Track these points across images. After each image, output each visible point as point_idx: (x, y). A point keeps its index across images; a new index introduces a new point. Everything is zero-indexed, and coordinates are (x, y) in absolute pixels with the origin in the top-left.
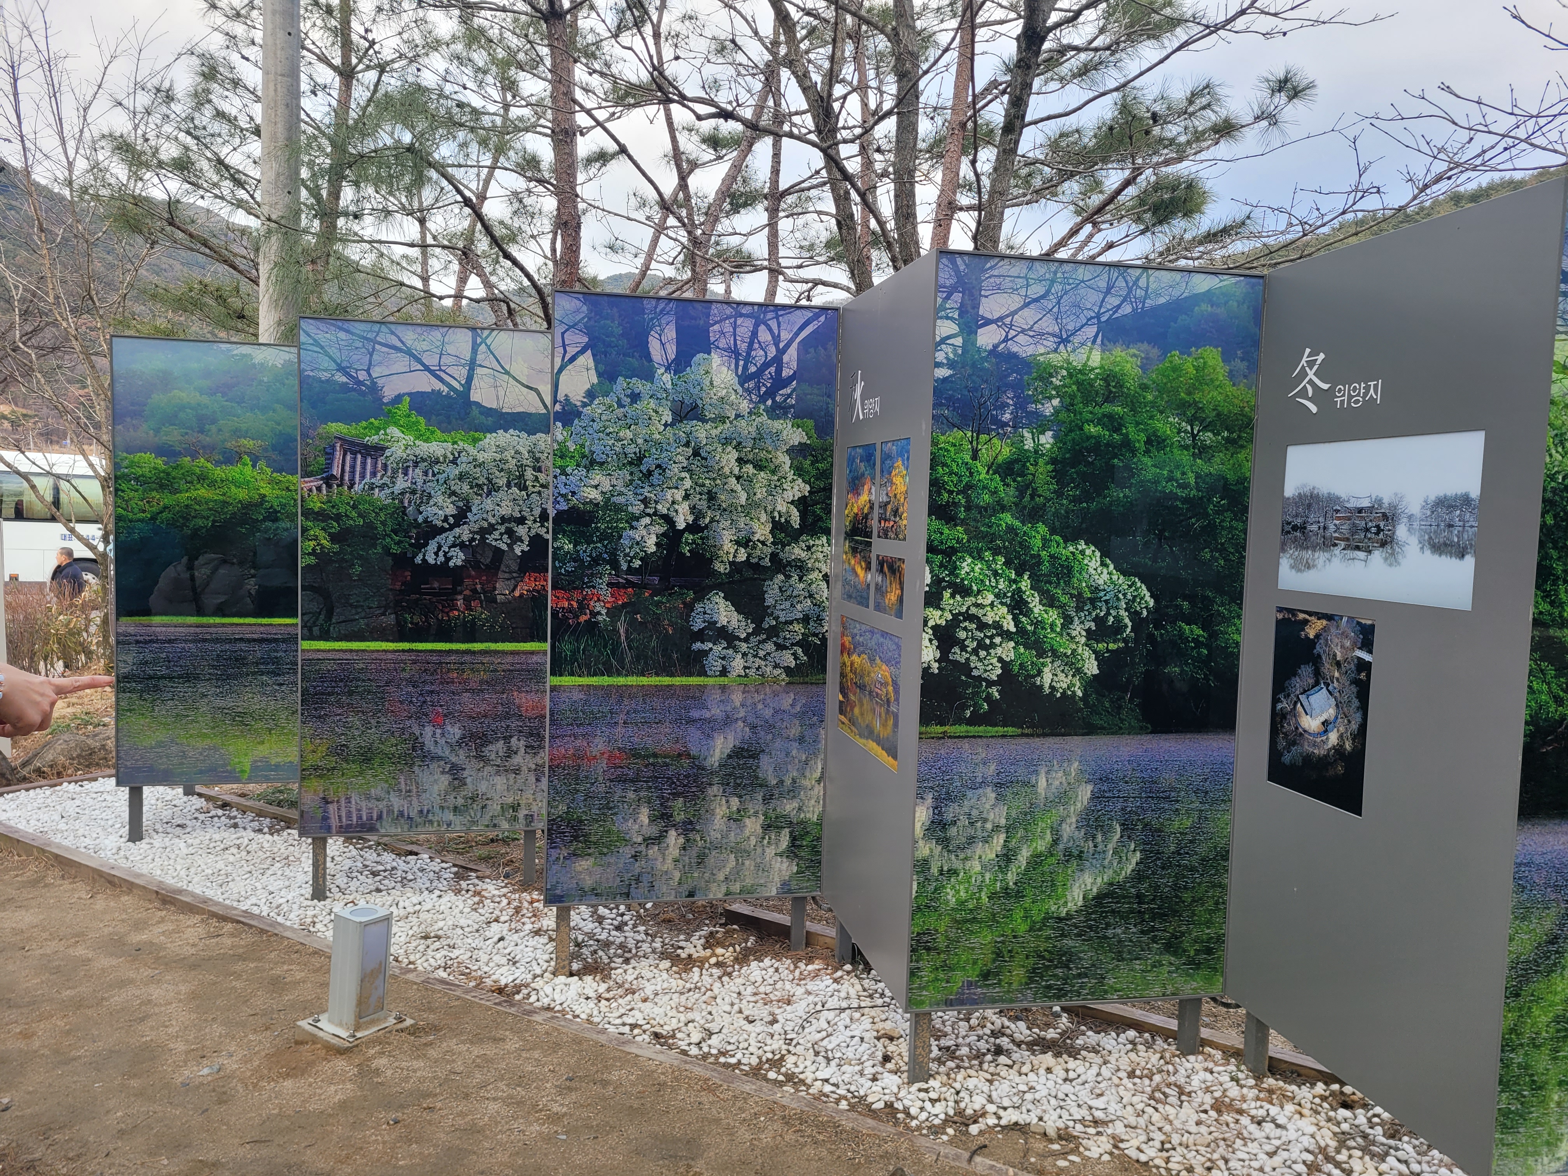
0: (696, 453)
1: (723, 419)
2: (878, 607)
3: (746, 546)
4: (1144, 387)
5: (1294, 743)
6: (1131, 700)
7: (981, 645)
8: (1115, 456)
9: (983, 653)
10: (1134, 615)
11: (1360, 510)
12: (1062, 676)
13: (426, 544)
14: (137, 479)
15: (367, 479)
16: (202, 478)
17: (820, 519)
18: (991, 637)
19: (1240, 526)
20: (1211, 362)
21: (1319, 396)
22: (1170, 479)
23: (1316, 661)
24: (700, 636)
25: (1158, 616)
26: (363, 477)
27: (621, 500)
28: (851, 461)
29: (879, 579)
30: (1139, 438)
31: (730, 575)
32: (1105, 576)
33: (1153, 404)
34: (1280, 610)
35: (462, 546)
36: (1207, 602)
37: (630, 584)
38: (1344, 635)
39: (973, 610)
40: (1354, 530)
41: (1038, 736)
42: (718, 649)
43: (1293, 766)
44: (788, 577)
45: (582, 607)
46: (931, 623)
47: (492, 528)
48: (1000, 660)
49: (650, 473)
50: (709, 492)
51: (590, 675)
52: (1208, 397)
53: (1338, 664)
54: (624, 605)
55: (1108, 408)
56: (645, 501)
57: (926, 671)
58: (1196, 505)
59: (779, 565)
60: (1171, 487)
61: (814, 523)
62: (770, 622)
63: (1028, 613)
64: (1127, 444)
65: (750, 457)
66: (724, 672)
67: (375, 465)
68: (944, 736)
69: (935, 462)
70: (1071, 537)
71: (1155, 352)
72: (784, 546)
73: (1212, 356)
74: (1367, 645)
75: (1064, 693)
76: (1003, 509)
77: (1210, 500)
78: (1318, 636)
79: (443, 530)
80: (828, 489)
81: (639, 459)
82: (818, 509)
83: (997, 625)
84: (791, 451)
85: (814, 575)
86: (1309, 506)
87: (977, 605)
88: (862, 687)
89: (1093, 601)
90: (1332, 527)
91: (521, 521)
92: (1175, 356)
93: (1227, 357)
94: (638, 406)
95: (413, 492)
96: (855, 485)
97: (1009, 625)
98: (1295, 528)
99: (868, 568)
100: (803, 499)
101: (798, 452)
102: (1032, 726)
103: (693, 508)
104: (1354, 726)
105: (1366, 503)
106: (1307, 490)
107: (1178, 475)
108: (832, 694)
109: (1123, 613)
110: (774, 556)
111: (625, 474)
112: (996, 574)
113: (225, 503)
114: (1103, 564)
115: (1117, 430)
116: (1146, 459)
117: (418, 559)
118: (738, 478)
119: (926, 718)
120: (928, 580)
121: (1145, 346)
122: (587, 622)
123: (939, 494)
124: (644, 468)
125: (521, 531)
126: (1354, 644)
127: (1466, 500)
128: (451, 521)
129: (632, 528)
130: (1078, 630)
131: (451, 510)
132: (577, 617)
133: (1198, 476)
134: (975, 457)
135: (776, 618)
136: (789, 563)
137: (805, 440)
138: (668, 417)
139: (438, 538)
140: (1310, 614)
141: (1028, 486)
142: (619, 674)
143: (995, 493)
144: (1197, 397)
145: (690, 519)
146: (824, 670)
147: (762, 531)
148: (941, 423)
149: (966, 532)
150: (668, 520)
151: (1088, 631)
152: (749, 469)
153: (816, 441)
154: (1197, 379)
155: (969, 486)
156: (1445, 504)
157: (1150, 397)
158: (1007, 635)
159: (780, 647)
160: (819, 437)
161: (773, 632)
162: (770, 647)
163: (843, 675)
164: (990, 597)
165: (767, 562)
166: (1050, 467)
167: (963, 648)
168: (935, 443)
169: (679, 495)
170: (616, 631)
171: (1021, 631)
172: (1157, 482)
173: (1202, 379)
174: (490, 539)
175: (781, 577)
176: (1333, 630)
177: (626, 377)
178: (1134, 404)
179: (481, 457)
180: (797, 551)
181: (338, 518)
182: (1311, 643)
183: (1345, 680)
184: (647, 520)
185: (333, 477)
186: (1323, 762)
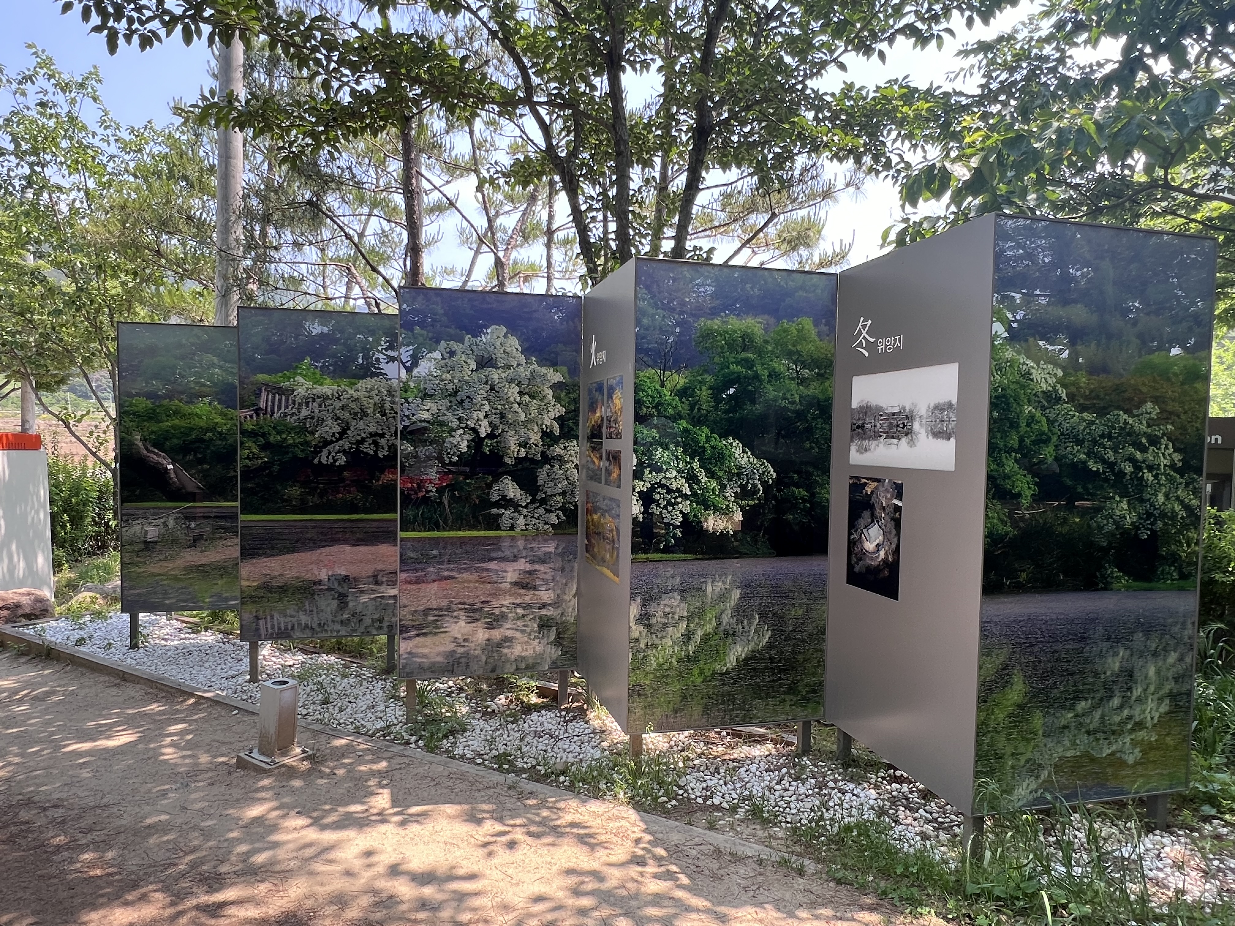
0: (492, 388)
1: (509, 367)
2: (607, 483)
3: (525, 447)
4: (766, 342)
5: (860, 559)
6: (763, 536)
7: (669, 503)
8: (750, 384)
9: (670, 508)
10: (764, 483)
11: (894, 414)
12: (720, 522)
13: (321, 451)
14: (134, 414)
15: (282, 410)
16: (176, 412)
17: (573, 430)
18: (675, 498)
19: (827, 427)
20: (807, 327)
21: (870, 347)
22: (784, 398)
23: (871, 507)
24: (497, 504)
25: (778, 482)
26: (279, 409)
27: (445, 418)
28: (590, 391)
29: (607, 464)
30: (764, 374)
31: (515, 465)
32: (746, 459)
33: (772, 352)
34: (851, 478)
35: (344, 452)
36: (809, 475)
37: (450, 472)
38: (887, 491)
39: (664, 481)
40: (891, 426)
41: (707, 559)
42: (508, 513)
43: (860, 573)
44: (553, 466)
45: (420, 487)
46: (637, 490)
47: (363, 440)
48: (681, 512)
49: (462, 401)
50: (501, 413)
51: (425, 531)
52: (806, 348)
53: (884, 509)
54: (447, 486)
55: (744, 355)
56: (460, 419)
57: (635, 520)
58: (800, 415)
59: (546, 459)
60: (784, 403)
61: (569, 432)
62: (541, 495)
63: (698, 482)
64: (757, 377)
65: (527, 390)
66: (512, 528)
67: (287, 400)
68: (647, 560)
69: (638, 388)
70: (724, 435)
71: (772, 320)
72: (549, 446)
73: (807, 323)
74: (899, 496)
75: (722, 532)
76: (681, 418)
77: (809, 412)
78: (872, 492)
79: (332, 442)
80: (577, 410)
81: (455, 393)
82: (570, 423)
83: (679, 490)
84: (554, 387)
85: (569, 465)
86: (866, 414)
87: (665, 478)
88: (598, 534)
89: (739, 475)
90: (878, 426)
91: (382, 435)
92: (785, 323)
93: (816, 324)
94: (455, 359)
95: (313, 418)
96: (593, 408)
97: (687, 491)
98: (858, 427)
99: (601, 458)
100: (561, 417)
101: (556, 387)
102: (702, 553)
103: (490, 424)
104: (894, 546)
105: (896, 410)
106: (864, 404)
107: (788, 395)
108: (581, 540)
109: (756, 482)
110: (543, 453)
111: (446, 402)
112: (677, 458)
113: (191, 429)
114: (744, 452)
115: (750, 368)
116: (769, 386)
117: (316, 461)
118: (519, 404)
119: (635, 548)
120: (635, 463)
121: (766, 317)
122: (424, 496)
123: (641, 409)
124: (459, 398)
125: (383, 441)
126: (892, 496)
127: (950, 405)
128: (337, 436)
129: (452, 436)
130: (729, 493)
131: (338, 429)
132: (416, 493)
133: (801, 397)
134: (662, 385)
135: (545, 493)
136: (553, 458)
137: (562, 379)
138: (473, 366)
139: (329, 447)
140: (868, 479)
141: (696, 404)
142: (444, 530)
143: (675, 408)
144: (799, 348)
145: (489, 430)
146: (576, 525)
147: (535, 437)
148: (640, 364)
149: (658, 432)
150: (475, 431)
151: (735, 493)
152: (527, 398)
153: (568, 380)
154: (798, 336)
155: (659, 404)
156: (939, 408)
157: (770, 348)
158: (685, 497)
159: (548, 511)
160: (571, 378)
161: (543, 502)
162: (541, 511)
163: (588, 528)
164: (674, 473)
165: (539, 457)
166: (710, 392)
167: (658, 505)
168: (637, 377)
169: (481, 415)
170: (441, 503)
171: (694, 494)
172: (776, 401)
173: (802, 337)
174: (362, 447)
175: (548, 466)
176: (881, 489)
177: (446, 341)
178: (760, 352)
179: (356, 395)
180: (558, 450)
181: (263, 435)
182: (869, 497)
183: (887, 518)
184: (461, 431)
185: (261, 409)
186: (877, 570)
